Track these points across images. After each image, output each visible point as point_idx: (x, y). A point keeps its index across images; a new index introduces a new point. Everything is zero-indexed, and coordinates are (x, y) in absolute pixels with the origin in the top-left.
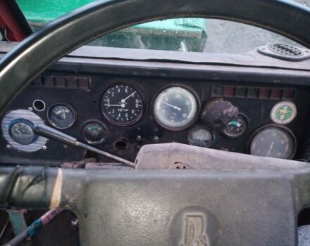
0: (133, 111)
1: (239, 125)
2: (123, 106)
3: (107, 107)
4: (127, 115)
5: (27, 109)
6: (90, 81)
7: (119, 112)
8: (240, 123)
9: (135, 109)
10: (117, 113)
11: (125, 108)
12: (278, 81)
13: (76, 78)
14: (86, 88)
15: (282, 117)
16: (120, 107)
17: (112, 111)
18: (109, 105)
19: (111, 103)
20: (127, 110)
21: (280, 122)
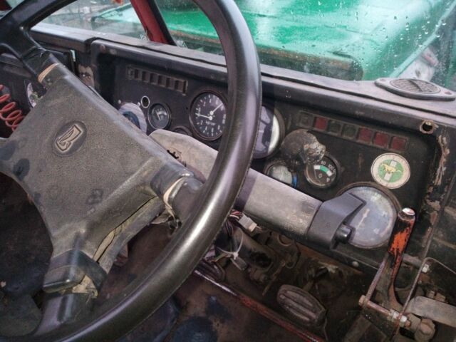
0: (219, 127)
1: (329, 173)
2: (211, 118)
3: (197, 116)
4: (212, 130)
5: (137, 104)
6: (187, 85)
7: (206, 125)
8: (332, 171)
9: (222, 125)
10: (205, 125)
11: (212, 121)
12: (362, 113)
13: (175, 79)
14: (181, 91)
15: (388, 177)
16: (208, 120)
17: (200, 122)
18: (199, 115)
19: (201, 113)
20: (214, 124)
21: (384, 184)
